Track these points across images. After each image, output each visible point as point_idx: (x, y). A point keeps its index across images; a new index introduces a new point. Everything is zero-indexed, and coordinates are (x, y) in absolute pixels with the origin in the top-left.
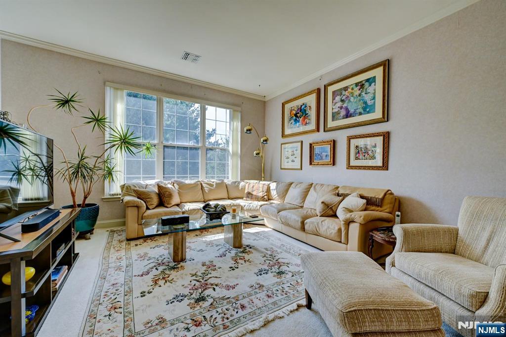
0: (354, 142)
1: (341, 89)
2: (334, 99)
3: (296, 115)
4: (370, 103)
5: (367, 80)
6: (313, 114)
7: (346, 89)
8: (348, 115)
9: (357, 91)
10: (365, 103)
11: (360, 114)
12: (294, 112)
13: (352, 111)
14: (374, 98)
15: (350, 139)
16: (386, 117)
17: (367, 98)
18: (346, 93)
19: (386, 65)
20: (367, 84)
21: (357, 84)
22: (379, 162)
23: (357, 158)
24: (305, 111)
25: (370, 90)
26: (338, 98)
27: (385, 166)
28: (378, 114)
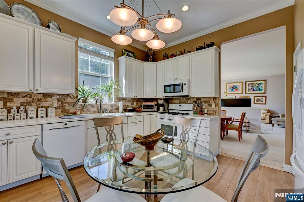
0: (256, 98)
1: (251, 84)
2: (249, 86)
3: (232, 88)
4: (260, 88)
5: (260, 83)
6: (240, 88)
7: (253, 84)
8: (254, 90)
9: (257, 85)
10: (259, 88)
11: (258, 91)
12: (232, 87)
13: (255, 90)
14: (262, 88)
15: (255, 97)
16: (265, 93)
17: (260, 87)
18: (253, 85)
19: (265, 81)
20: (260, 84)
21: (257, 84)
22: (264, 102)
23: (257, 102)
24: (237, 87)
25: (261, 85)
26: (250, 86)
27: (265, 104)
28: (263, 91)
